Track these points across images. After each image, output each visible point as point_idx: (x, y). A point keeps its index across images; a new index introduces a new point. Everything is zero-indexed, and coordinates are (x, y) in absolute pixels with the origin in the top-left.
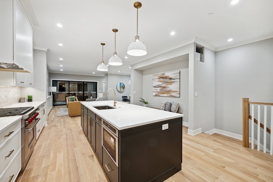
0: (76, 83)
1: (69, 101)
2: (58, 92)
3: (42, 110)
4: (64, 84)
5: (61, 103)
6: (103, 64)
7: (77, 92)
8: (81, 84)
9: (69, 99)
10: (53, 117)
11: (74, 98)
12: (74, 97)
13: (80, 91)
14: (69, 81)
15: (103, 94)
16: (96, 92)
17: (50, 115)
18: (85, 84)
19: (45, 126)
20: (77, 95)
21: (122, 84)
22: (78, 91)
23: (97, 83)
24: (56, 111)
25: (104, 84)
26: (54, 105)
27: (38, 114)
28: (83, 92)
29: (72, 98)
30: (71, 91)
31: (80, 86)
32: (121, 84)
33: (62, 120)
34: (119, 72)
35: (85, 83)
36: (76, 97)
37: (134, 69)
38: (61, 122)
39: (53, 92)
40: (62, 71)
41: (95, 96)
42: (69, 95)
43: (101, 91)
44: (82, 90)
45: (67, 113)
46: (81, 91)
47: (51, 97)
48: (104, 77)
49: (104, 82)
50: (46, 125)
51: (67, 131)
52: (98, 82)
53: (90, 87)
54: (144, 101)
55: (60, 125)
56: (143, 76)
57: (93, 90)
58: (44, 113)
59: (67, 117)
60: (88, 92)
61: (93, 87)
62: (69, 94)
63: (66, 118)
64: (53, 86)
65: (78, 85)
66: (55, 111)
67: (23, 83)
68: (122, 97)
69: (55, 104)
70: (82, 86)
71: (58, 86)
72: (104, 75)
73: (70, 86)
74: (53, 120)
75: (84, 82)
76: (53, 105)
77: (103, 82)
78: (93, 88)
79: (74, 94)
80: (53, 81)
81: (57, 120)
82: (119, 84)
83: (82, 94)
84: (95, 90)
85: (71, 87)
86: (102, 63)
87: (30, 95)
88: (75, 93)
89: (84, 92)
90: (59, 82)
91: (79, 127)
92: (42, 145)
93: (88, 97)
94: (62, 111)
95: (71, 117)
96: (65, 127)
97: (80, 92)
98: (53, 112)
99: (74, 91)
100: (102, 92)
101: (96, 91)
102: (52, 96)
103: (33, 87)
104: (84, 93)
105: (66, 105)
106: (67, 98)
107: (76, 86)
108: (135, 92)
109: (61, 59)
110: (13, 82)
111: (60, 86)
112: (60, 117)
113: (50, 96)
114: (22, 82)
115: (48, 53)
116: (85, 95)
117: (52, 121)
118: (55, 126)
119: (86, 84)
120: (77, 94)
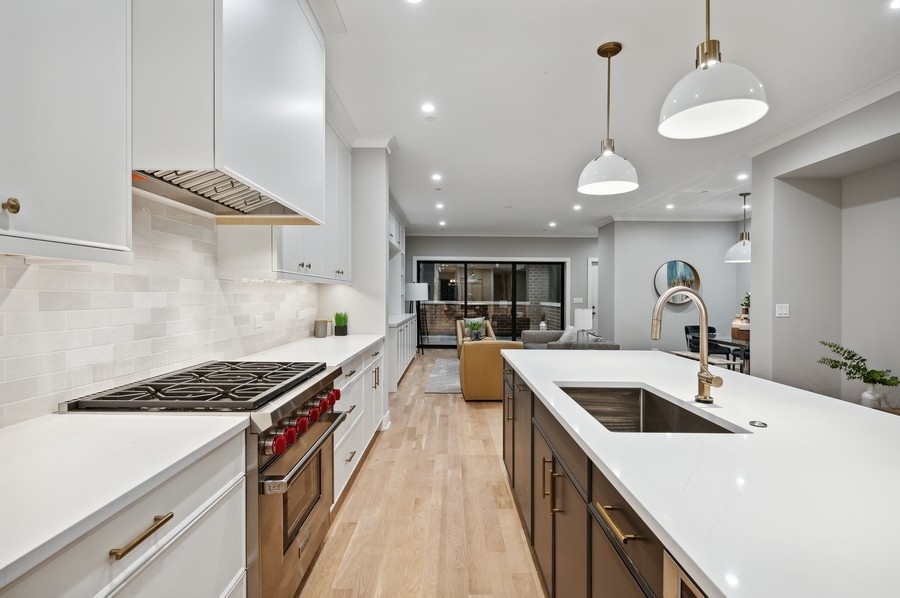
0: (489, 270)
1: (464, 336)
2: (436, 302)
3: (366, 372)
4: (453, 275)
5: (442, 340)
6: (608, 153)
7: (492, 303)
8: (506, 274)
9: (466, 330)
10: (412, 394)
11: (480, 326)
12: (479, 320)
13: (502, 299)
14: (466, 263)
15: (591, 311)
16: (559, 305)
17: (404, 383)
18: (520, 272)
19: (384, 428)
20: (491, 312)
21: (681, 268)
22: (495, 300)
23: (563, 264)
24: (424, 370)
25: (593, 273)
26: (421, 346)
27: (337, 395)
28: (510, 303)
29: (473, 326)
30: (473, 300)
31: (503, 281)
32: (672, 265)
33: (438, 410)
34: (670, 207)
35: (518, 267)
36: (488, 323)
37: (778, 178)
38: (433, 417)
39: (418, 302)
40: (442, 229)
41: (557, 320)
42: (466, 312)
43: (580, 300)
44: (510, 295)
45: (457, 384)
46: (507, 299)
47: (411, 319)
48: (594, 240)
49: (596, 260)
50: (386, 426)
51: (449, 473)
52: (567, 260)
53: (537, 284)
54: (857, 368)
55: (429, 433)
56: (846, 213)
57: (546, 294)
58: (377, 383)
59: (455, 401)
60: (528, 303)
61: (546, 282)
62: (465, 307)
63: (451, 404)
64: (418, 281)
65: (498, 277)
66: (420, 367)
67: (309, 266)
68: (687, 332)
69: (426, 343)
70: (510, 279)
71: (436, 282)
72: (594, 232)
73: (470, 280)
74: (412, 406)
75: (514, 264)
76: (419, 347)
77: (591, 260)
78: (546, 288)
79: (482, 311)
80: (419, 262)
81: (422, 406)
82: (665, 268)
83: (510, 309)
84: (554, 296)
85: (472, 284)
86: (603, 149)
87: (341, 311)
88: (485, 307)
89: (514, 301)
90: (438, 269)
91: (496, 457)
92: (355, 524)
93: (528, 320)
94: (443, 373)
95: (467, 401)
96: (444, 450)
97: (501, 303)
98: (416, 371)
99: (483, 300)
100: (584, 306)
101: (561, 298)
102: (415, 314)
103: (351, 284)
104: (514, 306)
105: (454, 347)
106: (458, 322)
107: (490, 281)
108: (783, 309)
109: (437, 177)
110: (269, 265)
111: (444, 283)
112: (433, 398)
113: (409, 316)
114: (303, 265)
115: (394, 157)
116: (520, 314)
117: (408, 410)
118: (412, 434)
119: (524, 273)
120: (492, 308)
